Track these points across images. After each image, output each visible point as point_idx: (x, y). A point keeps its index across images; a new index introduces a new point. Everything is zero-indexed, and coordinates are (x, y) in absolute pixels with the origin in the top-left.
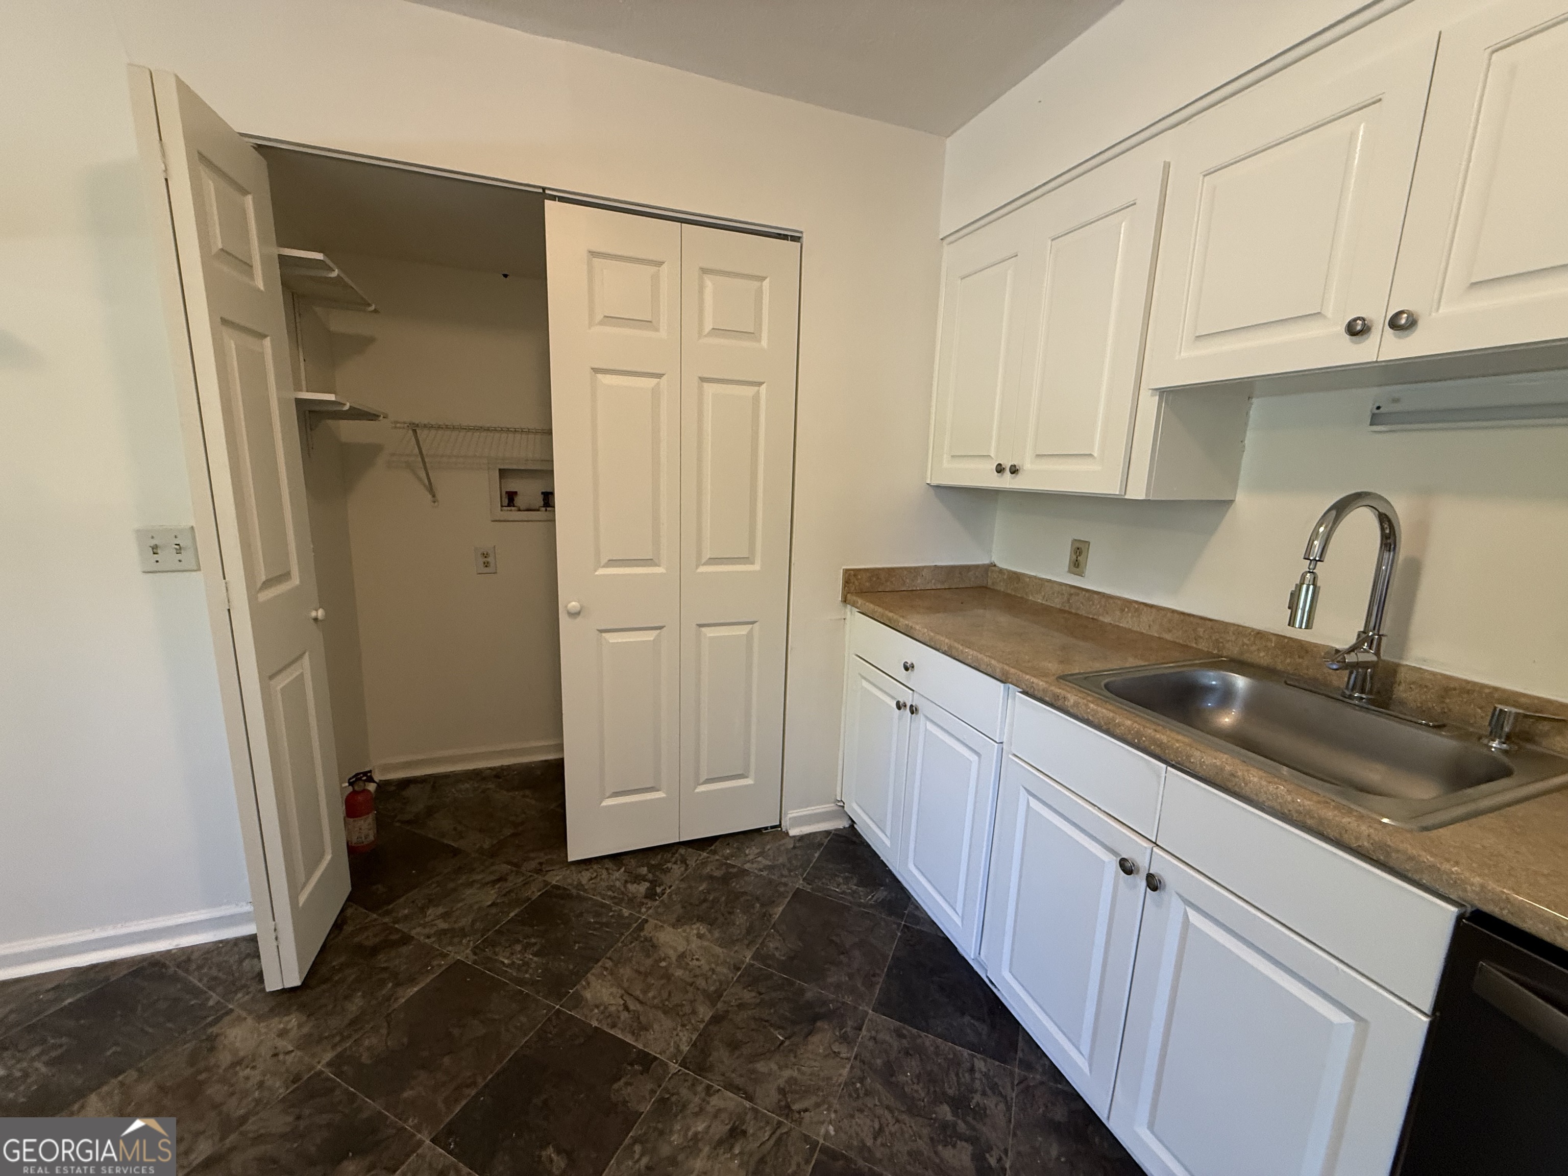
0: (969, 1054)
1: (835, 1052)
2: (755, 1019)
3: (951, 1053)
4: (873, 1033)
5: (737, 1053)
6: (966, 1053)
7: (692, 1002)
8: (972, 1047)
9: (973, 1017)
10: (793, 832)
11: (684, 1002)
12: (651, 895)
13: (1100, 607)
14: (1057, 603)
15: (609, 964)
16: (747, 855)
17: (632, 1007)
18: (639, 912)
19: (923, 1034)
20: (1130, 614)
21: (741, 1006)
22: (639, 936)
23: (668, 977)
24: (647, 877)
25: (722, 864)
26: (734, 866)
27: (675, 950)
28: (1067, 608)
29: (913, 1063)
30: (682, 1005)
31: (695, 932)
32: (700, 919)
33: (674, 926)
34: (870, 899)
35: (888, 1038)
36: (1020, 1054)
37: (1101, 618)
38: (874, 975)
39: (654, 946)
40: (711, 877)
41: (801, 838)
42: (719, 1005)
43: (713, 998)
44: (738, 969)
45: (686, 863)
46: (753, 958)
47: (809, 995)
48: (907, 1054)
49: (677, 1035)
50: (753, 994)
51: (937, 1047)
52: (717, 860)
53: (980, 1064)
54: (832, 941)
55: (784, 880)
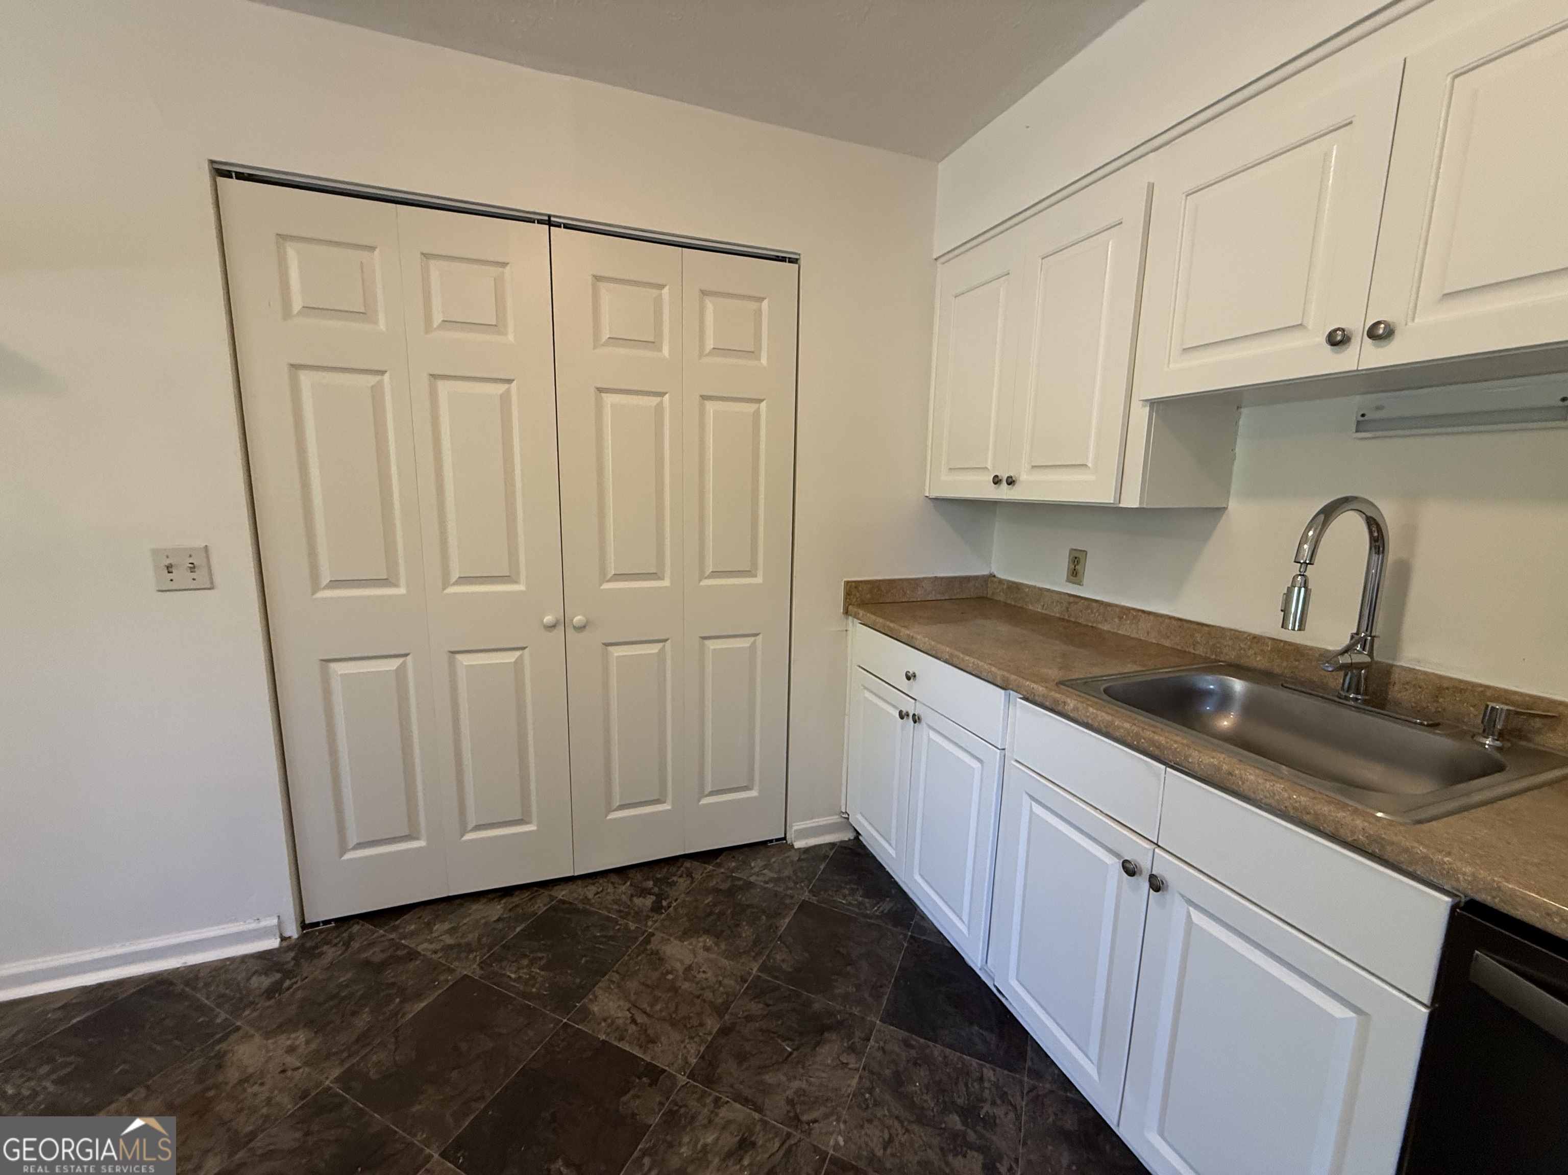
0: (977, 1063)
1: (843, 1063)
2: (761, 1030)
3: (960, 1063)
4: (882, 1044)
5: (745, 1065)
6: (974, 1062)
7: (699, 1014)
8: (982, 1057)
9: (981, 1028)
10: (798, 844)
11: (691, 1015)
12: (657, 908)
13: (1099, 615)
14: (1056, 612)
15: (616, 977)
16: (752, 868)
17: (639, 1020)
18: (646, 925)
19: (931, 1044)
20: (1128, 622)
21: (749, 1018)
22: (646, 949)
23: (674, 989)
24: (653, 891)
25: (728, 877)
26: (739, 879)
27: (682, 962)
28: (1066, 617)
29: (922, 1073)
30: (690, 1018)
31: (701, 944)
32: (707, 932)
33: (681, 939)
34: (876, 911)
35: (897, 1049)
36: (1029, 1063)
37: (1100, 626)
38: (881, 987)
39: (661, 959)
40: (717, 891)
41: (807, 850)
42: (727, 1017)
43: (720, 1011)
44: (746, 981)
45: (691, 877)
46: (759, 970)
47: (816, 1006)
48: (915, 1064)
49: (685, 1047)
50: (761, 1006)
51: (945, 1057)
52: (722, 873)
53: (989, 1073)
54: (839, 952)
55: (790, 892)
